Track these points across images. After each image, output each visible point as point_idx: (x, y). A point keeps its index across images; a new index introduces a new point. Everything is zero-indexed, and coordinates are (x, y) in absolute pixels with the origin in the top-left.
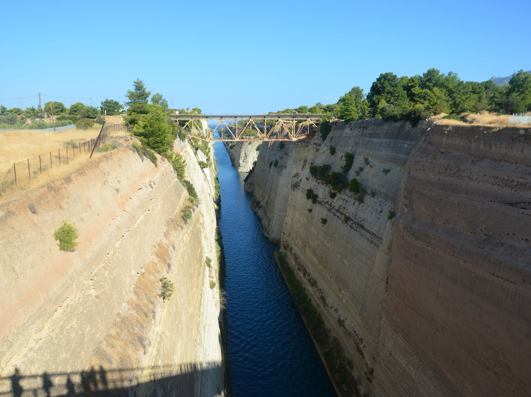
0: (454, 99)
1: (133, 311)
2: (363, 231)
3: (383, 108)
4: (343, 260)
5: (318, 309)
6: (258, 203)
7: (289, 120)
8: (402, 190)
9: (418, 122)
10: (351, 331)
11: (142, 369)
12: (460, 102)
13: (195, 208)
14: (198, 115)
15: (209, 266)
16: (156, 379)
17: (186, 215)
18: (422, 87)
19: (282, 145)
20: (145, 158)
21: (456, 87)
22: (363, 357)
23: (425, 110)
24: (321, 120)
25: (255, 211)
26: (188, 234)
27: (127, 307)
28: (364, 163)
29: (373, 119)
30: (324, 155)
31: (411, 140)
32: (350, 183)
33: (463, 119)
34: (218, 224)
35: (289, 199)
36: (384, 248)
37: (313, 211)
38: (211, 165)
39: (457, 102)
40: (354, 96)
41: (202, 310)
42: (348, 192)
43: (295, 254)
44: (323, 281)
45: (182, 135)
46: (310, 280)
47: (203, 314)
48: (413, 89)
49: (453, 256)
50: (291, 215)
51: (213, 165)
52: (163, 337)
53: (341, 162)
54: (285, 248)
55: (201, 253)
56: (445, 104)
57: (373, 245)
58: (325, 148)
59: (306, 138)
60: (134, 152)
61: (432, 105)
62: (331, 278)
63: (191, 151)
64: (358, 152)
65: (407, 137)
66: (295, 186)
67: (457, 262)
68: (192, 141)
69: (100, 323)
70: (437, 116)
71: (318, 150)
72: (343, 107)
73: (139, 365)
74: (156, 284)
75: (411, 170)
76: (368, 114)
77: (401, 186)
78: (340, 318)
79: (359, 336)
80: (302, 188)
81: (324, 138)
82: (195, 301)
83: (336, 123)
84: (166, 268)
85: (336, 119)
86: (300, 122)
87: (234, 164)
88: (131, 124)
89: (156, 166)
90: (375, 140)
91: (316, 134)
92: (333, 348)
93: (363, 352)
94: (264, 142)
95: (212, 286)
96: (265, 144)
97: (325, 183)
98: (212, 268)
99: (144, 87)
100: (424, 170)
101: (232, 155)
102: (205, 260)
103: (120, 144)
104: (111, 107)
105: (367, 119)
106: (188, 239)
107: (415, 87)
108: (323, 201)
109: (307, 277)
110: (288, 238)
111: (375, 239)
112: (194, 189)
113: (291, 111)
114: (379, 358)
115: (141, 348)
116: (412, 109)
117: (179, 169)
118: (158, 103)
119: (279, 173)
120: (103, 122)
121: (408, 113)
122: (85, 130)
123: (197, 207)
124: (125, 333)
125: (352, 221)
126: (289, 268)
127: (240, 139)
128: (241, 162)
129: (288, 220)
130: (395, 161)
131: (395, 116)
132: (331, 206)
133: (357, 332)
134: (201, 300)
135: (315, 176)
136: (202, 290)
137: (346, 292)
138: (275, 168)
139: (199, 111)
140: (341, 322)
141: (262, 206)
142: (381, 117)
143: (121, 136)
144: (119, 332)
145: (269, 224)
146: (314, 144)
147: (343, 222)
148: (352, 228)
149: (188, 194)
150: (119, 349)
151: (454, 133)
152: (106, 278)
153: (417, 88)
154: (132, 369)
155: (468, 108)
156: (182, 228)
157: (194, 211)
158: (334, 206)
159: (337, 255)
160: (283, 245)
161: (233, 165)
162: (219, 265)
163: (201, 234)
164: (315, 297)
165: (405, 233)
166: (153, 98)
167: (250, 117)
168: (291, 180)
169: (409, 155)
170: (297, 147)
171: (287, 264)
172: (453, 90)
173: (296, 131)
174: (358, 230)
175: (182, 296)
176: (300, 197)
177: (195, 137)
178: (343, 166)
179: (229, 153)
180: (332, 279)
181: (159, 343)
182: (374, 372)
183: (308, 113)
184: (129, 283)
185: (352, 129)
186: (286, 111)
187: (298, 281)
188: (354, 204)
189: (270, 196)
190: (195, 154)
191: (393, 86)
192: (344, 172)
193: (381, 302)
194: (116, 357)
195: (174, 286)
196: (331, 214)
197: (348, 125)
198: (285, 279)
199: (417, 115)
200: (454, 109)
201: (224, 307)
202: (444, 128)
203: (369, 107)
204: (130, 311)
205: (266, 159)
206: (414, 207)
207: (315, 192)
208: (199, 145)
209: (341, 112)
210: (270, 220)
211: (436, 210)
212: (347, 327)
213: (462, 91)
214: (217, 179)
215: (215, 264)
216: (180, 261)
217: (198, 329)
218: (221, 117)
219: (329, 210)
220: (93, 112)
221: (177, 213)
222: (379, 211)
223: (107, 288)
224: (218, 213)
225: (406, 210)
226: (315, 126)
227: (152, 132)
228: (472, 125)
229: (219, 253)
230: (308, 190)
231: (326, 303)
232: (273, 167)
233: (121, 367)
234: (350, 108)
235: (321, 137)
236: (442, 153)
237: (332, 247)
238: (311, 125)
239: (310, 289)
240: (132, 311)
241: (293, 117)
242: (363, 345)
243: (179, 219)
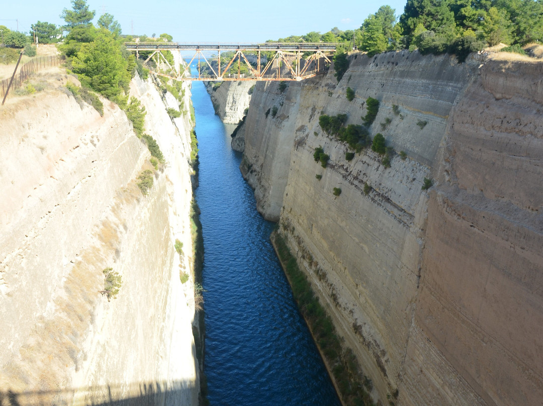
0: (517, 24)
1: (62, 313)
2: (389, 206)
3: (421, 35)
4: (361, 244)
5: (328, 311)
6: (250, 167)
7: (293, 52)
8: (443, 150)
9: (467, 56)
10: (371, 339)
11: (73, 391)
12: (525, 29)
13: (159, 172)
14: (167, 44)
15: (180, 252)
16: (95, 404)
17: (145, 183)
18: (476, 7)
19: (283, 87)
20: (86, 104)
21: (521, 7)
22: (385, 375)
23: (477, 39)
24: (337, 53)
25: (245, 177)
26: (148, 209)
27: (54, 308)
28: (392, 112)
29: (406, 51)
30: (339, 100)
31: (457, 81)
32: (373, 139)
33: (529, 52)
34: (194, 195)
35: (292, 162)
36: (416, 229)
37: (323, 178)
38: (185, 113)
39: (522, 28)
40: (381, 18)
41: (167, 311)
42: (370, 151)
43: (298, 236)
44: (334, 272)
45: (143, 73)
46: (317, 272)
47: (169, 317)
48: (462, 10)
49: (507, 240)
50: (293, 183)
51: (189, 114)
52: (107, 348)
53: (361, 111)
54: (286, 228)
55: (168, 234)
56: (505, 30)
57: (402, 224)
58: (340, 91)
59: (315, 78)
60: (68, 96)
61: (486, 33)
62: (345, 268)
63: (156, 94)
64: (384, 97)
65: (452, 77)
66: (300, 143)
67: (512, 249)
68: (158, 80)
69: (13, 330)
70: (492, 48)
71: (331, 94)
72: (366, 34)
73: (68, 385)
74: (98, 276)
75: (455, 123)
76: (400, 44)
77: (441, 145)
78: (356, 323)
79: (380, 346)
80: (309, 147)
81: (339, 76)
82: (157, 299)
83: (356, 56)
84: (112, 255)
85: (357, 51)
86: (308, 54)
87: (218, 112)
88: (69, 56)
89: (102, 115)
90: (408, 80)
91: (329, 71)
92: (346, 363)
93: (386, 367)
94: (258, 82)
95: (184, 279)
96: (260, 85)
97: (340, 140)
98: (183, 254)
99: (87, 5)
100: (473, 123)
101: (216, 100)
102: (174, 243)
103: (49, 84)
104: (45, 32)
105: (398, 51)
106: (148, 215)
107: (466, 6)
108: (336, 165)
109: (313, 268)
110: (289, 215)
111: (404, 216)
112: (158, 147)
113: (297, 38)
114: (405, 376)
115: (72, 362)
116: (459, 38)
117: (136, 120)
118: (107, 27)
119: (278, 126)
120: (32, 53)
121: (454, 43)
122: (7, 64)
123: (162, 172)
124: (49, 344)
125: (374, 193)
126: (290, 255)
127: (223, 77)
128: (227, 109)
129: (289, 189)
130: (434, 109)
131: (436, 48)
132: (347, 171)
133: (378, 342)
134: (166, 297)
135: (327, 130)
136: (168, 285)
137: (365, 288)
138: (273, 118)
139: (170, 38)
140: (357, 329)
141: (255, 171)
142: (417, 49)
143: (53, 73)
144: (41, 340)
145: (264, 195)
146: (326, 85)
147: (362, 193)
148: (375, 201)
149: (149, 153)
150: (40, 364)
151: (514, 72)
152: (22, 269)
153: (469, 7)
154: (58, 392)
155: (537, 36)
156: (138, 200)
157: (157, 176)
158: (351, 172)
159: (354, 238)
160: (283, 224)
161: (217, 114)
162: (195, 251)
163: (168, 209)
164: (324, 295)
165: (445, 209)
166: (101, 19)
167: (239, 47)
168: (295, 135)
169: (452, 102)
170: (302, 89)
171: (288, 250)
172: (517, 11)
173: (302, 67)
174: (382, 204)
175: (138, 293)
176: (306, 157)
177: (162, 75)
178: (364, 116)
179: (211, 97)
180: (347, 270)
181: (101, 356)
182: (399, 395)
183: (321, 42)
184: (58, 276)
185: (377, 65)
186: (291, 39)
187: (302, 273)
188: (377, 169)
189: (265, 157)
190: (162, 98)
191: (435, 5)
192: (365, 124)
193: (411, 302)
194: (34, 375)
195: (122, 279)
196: (346, 183)
197: (373, 59)
198: (285, 270)
199: (466, 46)
200: (517, 38)
201: (201, 308)
202: (501, 65)
203: (401, 35)
204: (58, 313)
205: (261, 105)
206: (458, 174)
207: (326, 152)
208: (169, 86)
209: (364, 41)
210: (265, 190)
211: (487, 177)
212: (365, 334)
213: (529, 13)
214: (194, 133)
215: (189, 251)
216: (134, 245)
217: (161, 337)
218: (198, 47)
219: (345, 177)
220: (20, 40)
221: (132, 181)
222: (411, 179)
223: (24, 283)
224: (195, 180)
225: (447, 178)
226: (327, 60)
227: (97, 67)
228: (539, 60)
229: (196, 234)
230: (317, 149)
231: (338, 303)
232: (270, 117)
233: (41, 388)
234: (375, 36)
235: (335, 75)
236: (497, 100)
237: (348, 227)
238: (322, 59)
239: (317, 284)
240: (60, 313)
241: (298, 48)
242: (385, 358)
243: (134, 188)
